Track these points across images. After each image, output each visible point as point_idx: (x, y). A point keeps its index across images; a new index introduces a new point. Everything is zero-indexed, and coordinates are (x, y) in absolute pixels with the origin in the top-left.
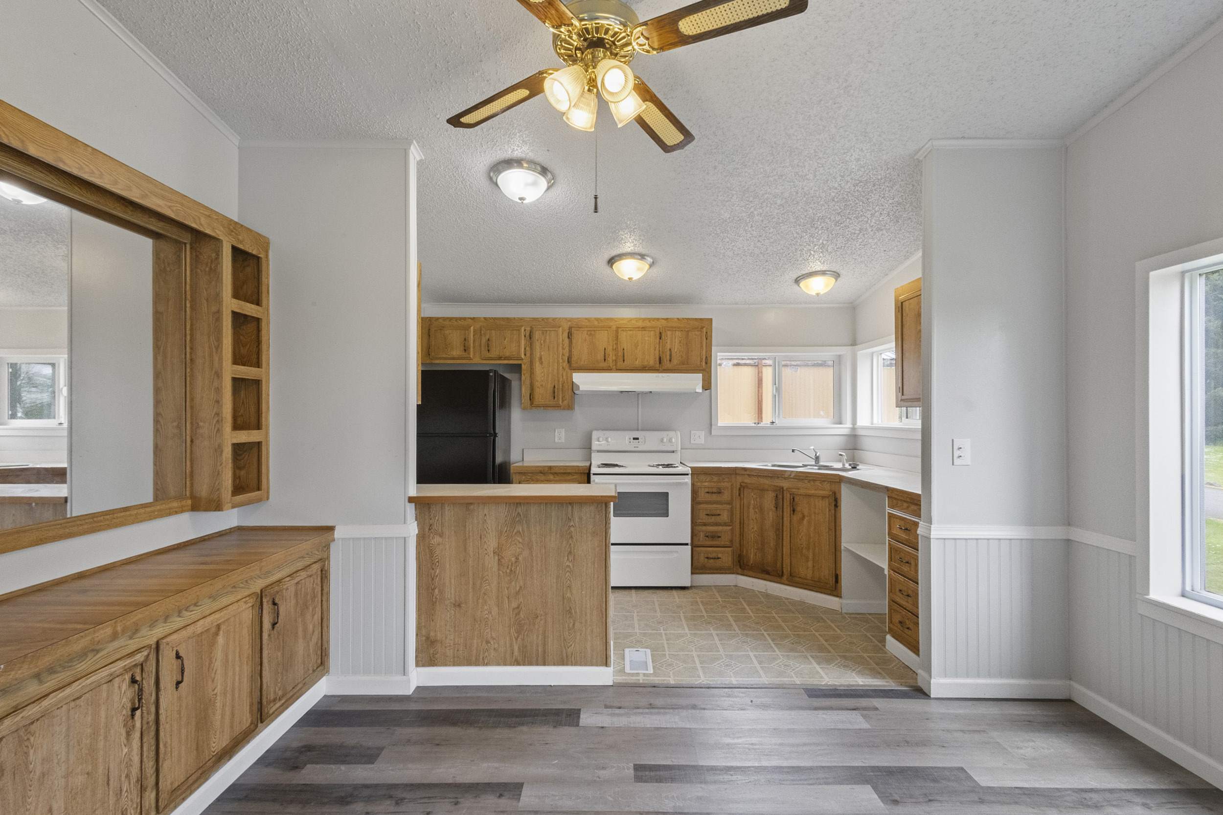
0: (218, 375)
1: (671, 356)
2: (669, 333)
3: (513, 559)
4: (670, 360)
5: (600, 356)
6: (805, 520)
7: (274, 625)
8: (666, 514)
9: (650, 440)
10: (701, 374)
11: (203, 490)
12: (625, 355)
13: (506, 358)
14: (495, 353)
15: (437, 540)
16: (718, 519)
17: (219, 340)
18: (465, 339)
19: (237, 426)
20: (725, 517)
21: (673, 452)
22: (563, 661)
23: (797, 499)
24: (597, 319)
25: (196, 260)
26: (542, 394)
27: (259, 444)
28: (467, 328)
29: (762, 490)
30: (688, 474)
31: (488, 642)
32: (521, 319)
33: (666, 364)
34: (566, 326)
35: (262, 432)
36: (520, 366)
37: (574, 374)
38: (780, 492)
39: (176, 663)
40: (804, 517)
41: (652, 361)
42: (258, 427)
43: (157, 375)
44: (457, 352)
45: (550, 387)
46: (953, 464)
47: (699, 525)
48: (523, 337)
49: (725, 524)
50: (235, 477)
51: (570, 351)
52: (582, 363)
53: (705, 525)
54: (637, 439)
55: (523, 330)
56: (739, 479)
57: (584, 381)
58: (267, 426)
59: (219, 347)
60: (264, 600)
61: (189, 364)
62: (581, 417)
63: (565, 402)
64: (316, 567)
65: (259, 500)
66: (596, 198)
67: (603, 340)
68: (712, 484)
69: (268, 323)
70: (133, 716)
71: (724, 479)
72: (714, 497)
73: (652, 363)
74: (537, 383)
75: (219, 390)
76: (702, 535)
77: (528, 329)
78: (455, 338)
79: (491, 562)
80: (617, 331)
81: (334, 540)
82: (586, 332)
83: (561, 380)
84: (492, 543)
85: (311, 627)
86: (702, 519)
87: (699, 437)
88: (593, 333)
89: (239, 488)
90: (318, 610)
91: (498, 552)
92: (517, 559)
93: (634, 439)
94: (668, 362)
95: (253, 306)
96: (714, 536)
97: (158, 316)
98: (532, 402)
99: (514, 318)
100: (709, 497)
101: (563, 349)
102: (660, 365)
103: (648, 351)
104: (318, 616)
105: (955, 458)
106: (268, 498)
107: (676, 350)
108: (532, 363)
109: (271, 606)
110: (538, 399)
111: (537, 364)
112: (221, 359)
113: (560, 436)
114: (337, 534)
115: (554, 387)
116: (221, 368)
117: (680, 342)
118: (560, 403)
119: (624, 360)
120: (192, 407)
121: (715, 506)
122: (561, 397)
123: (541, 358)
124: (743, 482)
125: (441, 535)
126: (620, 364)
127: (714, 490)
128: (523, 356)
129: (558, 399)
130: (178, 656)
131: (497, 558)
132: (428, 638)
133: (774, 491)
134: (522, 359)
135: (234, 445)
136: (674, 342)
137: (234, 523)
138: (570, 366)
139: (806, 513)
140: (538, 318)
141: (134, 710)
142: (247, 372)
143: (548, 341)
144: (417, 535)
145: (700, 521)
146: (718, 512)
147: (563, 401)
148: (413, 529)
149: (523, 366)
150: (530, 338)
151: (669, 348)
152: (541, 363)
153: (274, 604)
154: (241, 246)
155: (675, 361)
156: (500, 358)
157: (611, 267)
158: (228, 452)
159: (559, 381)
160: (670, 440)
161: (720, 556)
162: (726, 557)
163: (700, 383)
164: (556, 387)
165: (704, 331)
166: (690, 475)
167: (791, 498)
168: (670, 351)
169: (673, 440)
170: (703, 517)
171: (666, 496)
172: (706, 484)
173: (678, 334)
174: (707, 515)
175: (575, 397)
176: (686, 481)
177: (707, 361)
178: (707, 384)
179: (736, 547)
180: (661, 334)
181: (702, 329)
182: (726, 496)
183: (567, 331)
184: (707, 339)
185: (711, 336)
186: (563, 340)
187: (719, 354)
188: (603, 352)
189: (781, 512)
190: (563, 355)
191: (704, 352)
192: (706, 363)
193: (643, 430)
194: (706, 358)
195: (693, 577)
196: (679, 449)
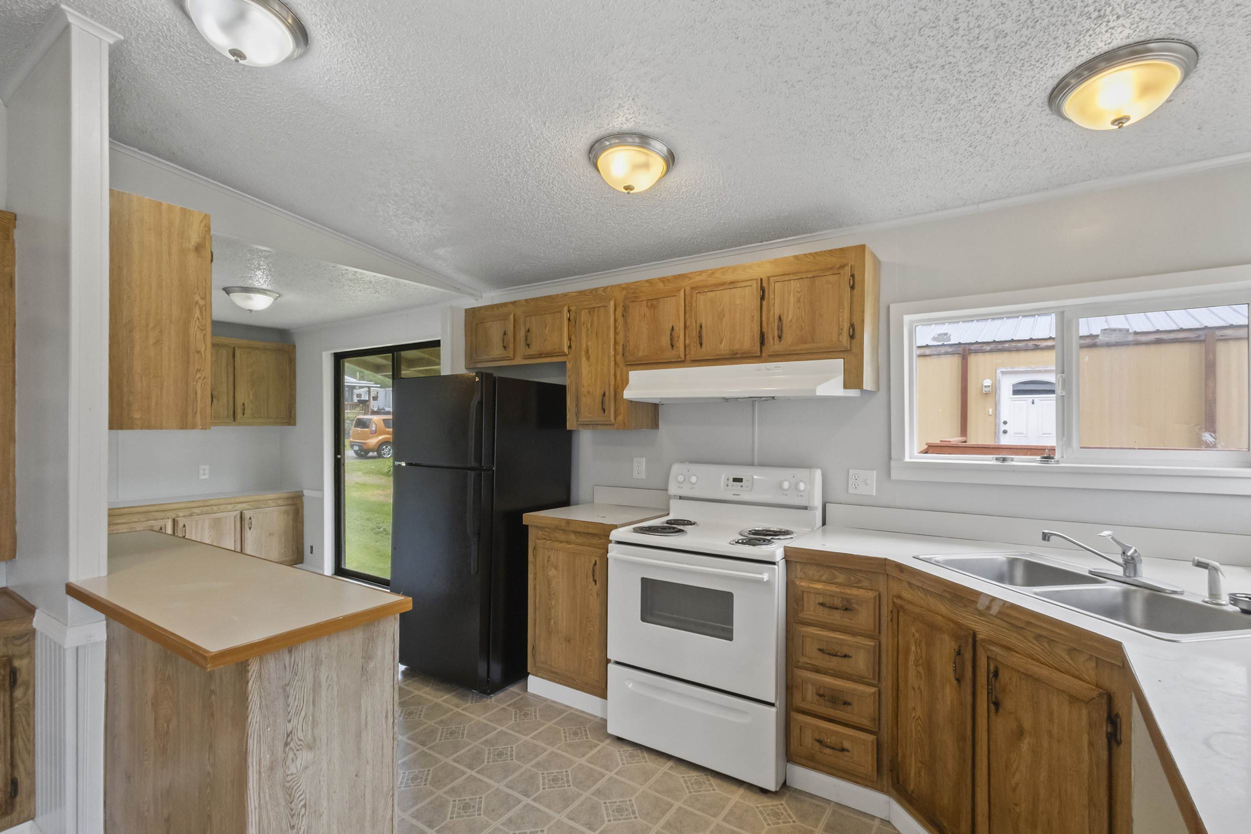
1: (780, 329)
2: (778, 288)
3: (165, 726)
4: (780, 337)
5: (665, 341)
6: (1026, 742)
8: (728, 634)
10: (841, 361)
12: (704, 334)
13: (548, 355)
14: (535, 347)
16: (847, 665)
18: (505, 333)
20: (861, 663)
21: (806, 508)
23: (1004, 675)
24: (663, 280)
26: (589, 405)
28: (506, 318)
29: (931, 628)
30: (777, 563)
32: (564, 295)
33: (773, 345)
34: (620, 296)
36: (564, 364)
37: (630, 373)
38: (967, 645)
40: (1020, 733)
41: (747, 340)
44: (497, 351)
45: (598, 393)
47: (804, 669)
48: (566, 323)
49: (860, 680)
51: (626, 337)
52: (640, 354)
53: (817, 670)
54: (741, 480)
55: (565, 313)
56: (895, 587)
57: (646, 384)
62: (667, 439)
67: (669, 314)
68: (833, 588)
71: (859, 581)
72: (837, 617)
73: (747, 346)
74: (583, 389)
76: (810, 692)
77: (572, 310)
78: (495, 332)
80: (692, 296)
82: (645, 303)
86: (810, 658)
87: (866, 482)
88: (655, 303)
91: (154, 706)
93: (735, 480)
94: (777, 340)
96: (836, 699)
99: (558, 295)
100: (824, 615)
101: (616, 333)
102: (763, 349)
107: (790, 318)
108: (577, 357)
111: (584, 361)
113: (640, 467)
115: (604, 394)
117: (799, 301)
118: (612, 419)
119: (701, 344)
121: (837, 635)
122: (612, 409)
123: (587, 351)
124: (899, 597)
126: (694, 352)
127: (837, 602)
128: (566, 350)
131: (153, 715)
133: (956, 637)
134: (565, 354)
136: (788, 304)
138: (625, 360)
139: (1027, 724)
140: (584, 291)
143: (595, 323)
145: (805, 660)
146: (845, 650)
147: (617, 415)
149: (568, 364)
150: (575, 323)
151: (777, 316)
152: (588, 358)
155: (789, 337)
156: (540, 355)
159: (610, 385)
160: (796, 487)
161: (846, 744)
162: (863, 751)
163: (841, 378)
164: (607, 394)
165: (847, 270)
166: (782, 564)
167: (992, 668)
168: (780, 318)
169: (802, 486)
170: (811, 654)
171: (726, 599)
172: (819, 586)
173: (795, 285)
174: (820, 650)
175: (660, 408)
176: (766, 577)
177: (854, 333)
178: (853, 379)
179: (886, 737)
180: (763, 289)
181: (842, 267)
182: (864, 618)
183: (622, 305)
184: (852, 287)
185: (863, 281)
186: (615, 321)
187: (907, 318)
188: (669, 333)
189: (969, 690)
190: (616, 343)
191: (846, 314)
192: (852, 337)
193: (752, 464)
194: (852, 326)
195: (789, 765)
196: (818, 502)
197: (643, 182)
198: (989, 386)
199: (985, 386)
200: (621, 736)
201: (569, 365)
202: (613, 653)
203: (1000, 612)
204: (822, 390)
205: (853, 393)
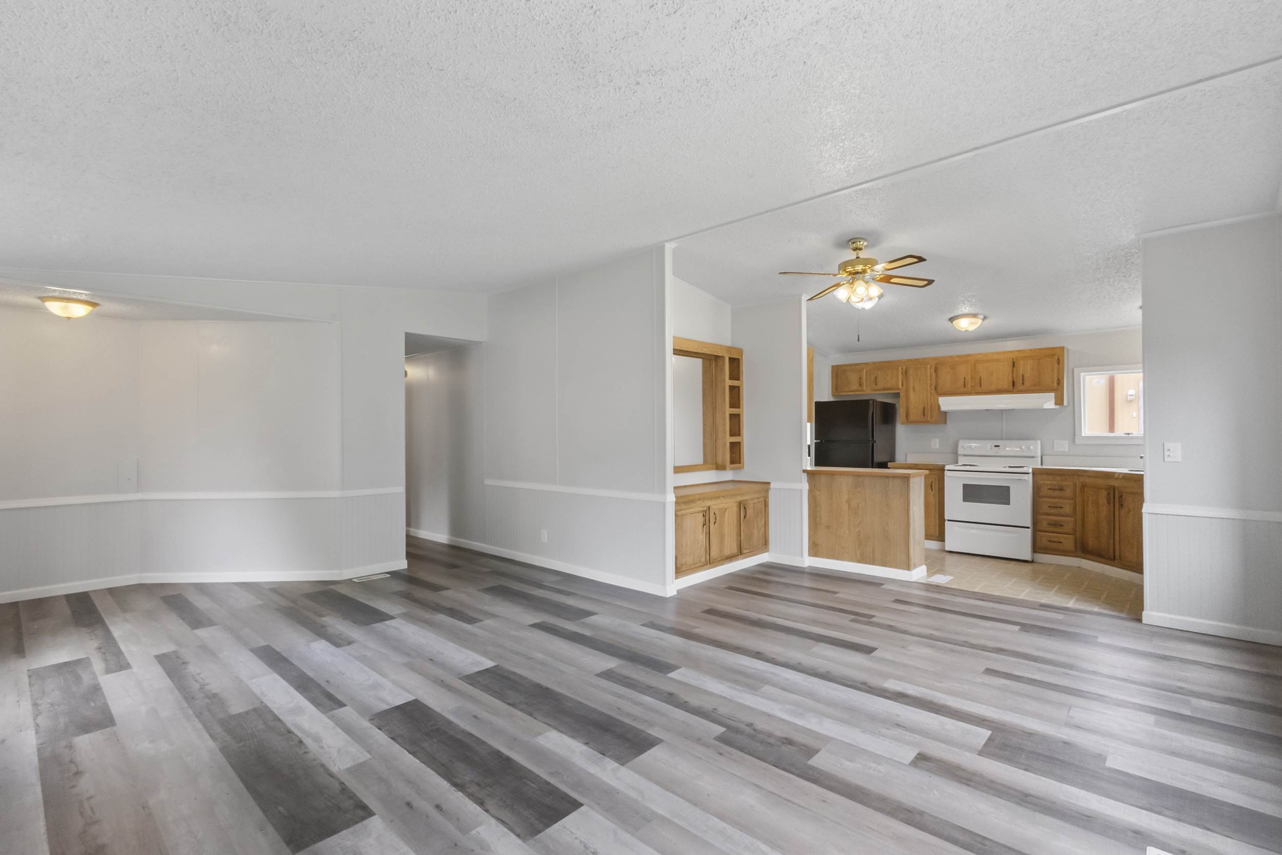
0: (724, 413)
1: (1023, 380)
2: (1022, 362)
3: (856, 506)
4: (1023, 383)
5: (961, 383)
6: (1131, 513)
7: (745, 517)
8: (1008, 503)
9: (1010, 448)
10: (1054, 394)
11: (720, 461)
12: (982, 381)
13: (888, 389)
14: (880, 385)
15: (818, 493)
16: (1061, 511)
17: (724, 398)
18: (860, 378)
19: (732, 435)
20: (1068, 509)
21: (1033, 457)
22: (884, 564)
23: (1124, 496)
24: (959, 356)
25: (716, 366)
26: (915, 413)
27: (739, 443)
28: (861, 371)
29: (1097, 490)
30: (1028, 473)
31: (843, 548)
32: (899, 361)
33: (1019, 386)
34: (933, 363)
35: (741, 437)
36: (898, 394)
38: (1111, 490)
39: (714, 515)
40: (1129, 511)
41: (1006, 383)
42: (739, 435)
43: (704, 414)
44: (855, 387)
45: (920, 408)
46: (1164, 461)
47: (1042, 515)
48: (900, 374)
49: (1067, 516)
50: (731, 458)
51: (937, 381)
52: (946, 389)
53: (1048, 514)
54: (998, 446)
55: (900, 369)
56: (1082, 479)
57: (947, 403)
58: (743, 436)
59: (724, 401)
60: (741, 505)
61: (714, 408)
62: (951, 428)
63: (934, 419)
64: (762, 499)
65: (739, 468)
66: (859, 336)
67: (963, 371)
69: (743, 387)
70: (704, 527)
71: (1066, 479)
72: (1057, 493)
73: (1006, 387)
74: (911, 406)
75: (724, 419)
76: (1045, 523)
77: (904, 368)
78: (854, 378)
79: (845, 507)
80: (975, 364)
81: (770, 489)
82: (949, 367)
83: (929, 402)
84: (845, 497)
85: (760, 526)
86: (1044, 510)
87: (1063, 446)
88: (955, 367)
89: (732, 462)
90: (763, 519)
91: (848, 502)
92: (858, 506)
93: (995, 446)
94: (1021, 384)
95: (737, 381)
96: (1057, 524)
97: (704, 390)
98: (908, 421)
99: (894, 361)
100: (1051, 493)
101: (931, 380)
102: (1014, 387)
103: (1003, 375)
104: (763, 522)
105: (1165, 457)
106: (743, 467)
107: (1028, 375)
108: (907, 391)
109: (744, 509)
110: (912, 417)
111: (911, 393)
112: (725, 407)
113: (936, 444)
114: (772, 486)
115: (924, 408)
116: (725, 410)
117: (1032, 369)
118: (929, 419)
119: (981, 386)
120: (716, 426)
121: (1057, 500)
122: (929, 415)
123: (914, 388)
124: (1083, 482)
125: (820, 491)
126: (978, 389)
127: (1057, 487)
128: (900, 387)
129: (927, 416)
130: (715, 514)
131: (847, 504)
132: (814, 542)
133: (1107, 490)
134: (900, 389)
135: (730, 443)
136: (1027, 369)
137: (731, 479)
138: (937, 392)
139: (1131, 508)
140: (912, 359)
141: (704, 525)
142: (735, 411)
143: (919, 375)
144: (808, 490)
146: (1060, 505)
147: (931, 418)
148: (805, 486)
150: (906, 374)
151: (1021, 374)
152: (914, 391)
153: (745, 508)
154: (732, 357)
155: (1027, 384)
156: (884, 389)
157: (952, 322)
158: (728, 445)
159: (928, 404)
160: (1029, 448)
161: (1061, 541)
162: (1068, 542)
163: (1053, 401)
164: (926, 408)
165: (1056, 357)
166: (1031, 474)
167: (1120, 495)
168: (1023, 376)
169: (1032, 448)
170: (1045, 508)
171: (1007, 489)
172: (1048, 482)
173: (1030, 362)
174: (1049, 507)
175: (948, 414)
176: (1026, 478)
177: (1060, 382)
178: (1059, 401)
179: (1078, 535)
180: (1014, 363)
181: (1054, 355)
182: (1068, 492)
183: (934, 367)
184: (1059, 364)
185: (1064, 361)
186: (931, 374)
187: (1082, 374)
188: (963, 380)
189: (1112, 506)
190: (931, 384)
191: (1056, 375)
192: (1058, 384)
193: (1002, 439)
194: (1059, 380)
195: (1035, 554)
196: (1039, 454)
197: (972, 328)
198: (1133, 395)
199: (1130, 395)
200: (951, 550)
201: (901, 394)
202: (946, 518)
203: (1123, 477)
204: (1047, 406)
205: (1058, 407)
